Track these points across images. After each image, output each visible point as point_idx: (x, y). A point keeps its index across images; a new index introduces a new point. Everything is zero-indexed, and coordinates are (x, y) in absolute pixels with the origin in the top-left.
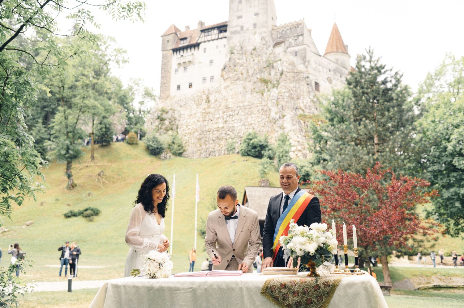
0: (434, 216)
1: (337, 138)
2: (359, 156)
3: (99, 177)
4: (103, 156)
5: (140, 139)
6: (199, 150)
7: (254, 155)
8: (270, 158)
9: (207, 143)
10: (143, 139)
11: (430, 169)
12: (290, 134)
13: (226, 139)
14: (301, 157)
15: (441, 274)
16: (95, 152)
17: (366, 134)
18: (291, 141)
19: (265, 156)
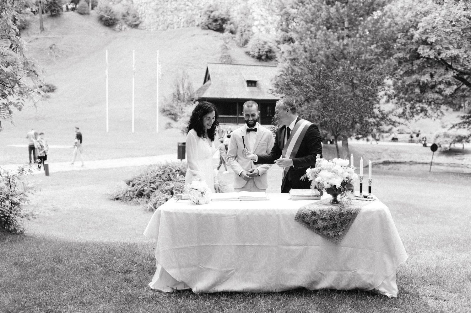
0: (393, 100)
1: (308, 20)
2: (329, 42)
3: (51, 51)
4: (52, 27)
5: (92, 9)
6: (157, 22)
7: (215, 29)
8: (232, 32)
9: (165, 14)
10: (95, 8)
11: (395, 56)
12: (253, 7)
13: (185, 10)
14: (264, 32)
15: (391, 150)
16: (44, 23)
17: (337, 18)
18: (254, 15)
19: (227, 30)
